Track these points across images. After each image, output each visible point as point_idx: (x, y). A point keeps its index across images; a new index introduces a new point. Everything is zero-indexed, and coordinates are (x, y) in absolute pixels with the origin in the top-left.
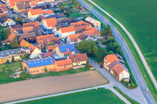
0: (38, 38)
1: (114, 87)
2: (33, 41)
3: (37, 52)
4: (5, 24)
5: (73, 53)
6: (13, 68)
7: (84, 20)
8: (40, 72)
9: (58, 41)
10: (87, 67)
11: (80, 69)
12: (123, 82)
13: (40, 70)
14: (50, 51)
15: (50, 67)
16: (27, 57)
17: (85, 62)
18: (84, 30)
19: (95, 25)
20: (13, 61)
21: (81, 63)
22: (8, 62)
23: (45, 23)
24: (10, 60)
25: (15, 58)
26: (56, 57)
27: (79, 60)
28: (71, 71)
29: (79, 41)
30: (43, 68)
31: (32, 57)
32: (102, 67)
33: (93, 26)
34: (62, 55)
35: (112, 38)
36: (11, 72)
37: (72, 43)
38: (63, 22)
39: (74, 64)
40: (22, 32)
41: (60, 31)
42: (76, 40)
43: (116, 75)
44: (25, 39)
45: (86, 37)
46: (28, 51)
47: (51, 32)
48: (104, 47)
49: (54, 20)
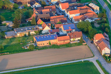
0: (52, 17)
4: (34, 6)
5: (74, 30)
8: (46, 45)
11: (76, 44)
12: (104, 56)
13: (45, 43)
15: (53, 41)
16: (40, 32)
19: (95, 9)
20: (29, 35)
21: (77, 39)
22: (25, 36)
24: (27, 34)
25: (31, 33)
26: (61, 33)
29: (80, 21)
30: (48, 41)
31: (43, 32)
32: (92, 42)
34: (65, 32)
35: (105, 19)
36: (25, 44)
37: (75, 22)
39: (72, 40)
46: (41, 28)
47: (63, 13)
48: (97, 26)
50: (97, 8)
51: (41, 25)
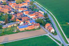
0: (22, 18)
1: (49, 35)
2: (21, 19)
3: (22, 23)
4: (11, 13)
5: (35, 23)
6: (14, 29)
7: (38, 12)
8: (23, 30)
9: (29, 19)
10: (40, 28)
11: (37, 29)
12: (52, 33)
13: (23, 29)
14: (27, 22)
15: (27, 28)
16: (19, 25)
17: (39, 26)
18: (38, 15)
19: (42, 13)
20: (14, 26)
21: (37, 27)
22: (12, 27)
23: (24, 13)
24: (13, 26)
25: (15, 25)
26: (29, 25)
27: (37, 26)
28: (34, 29)
29: (36, 19)
30: (24, 28)
31: (20, 25)
32: (45, 28)
33: (41, 14)
34: (31, 24)
35: (48, 18)
36: (13, 30)
37: (34, 20)
38: (31, 12)
39: (35, 27)
40: (17, 16)
41: (30, 16)
42: (35, 19)
43: (50, 31)
44: (18, 19)
45: (39, 17)
46: (19, 23)
47: (27, 16)
48: (45, 21)
49: (28, 12)
50: (43, 13)
51: (18, 22)
